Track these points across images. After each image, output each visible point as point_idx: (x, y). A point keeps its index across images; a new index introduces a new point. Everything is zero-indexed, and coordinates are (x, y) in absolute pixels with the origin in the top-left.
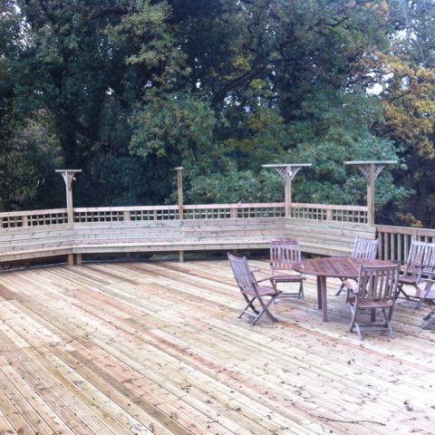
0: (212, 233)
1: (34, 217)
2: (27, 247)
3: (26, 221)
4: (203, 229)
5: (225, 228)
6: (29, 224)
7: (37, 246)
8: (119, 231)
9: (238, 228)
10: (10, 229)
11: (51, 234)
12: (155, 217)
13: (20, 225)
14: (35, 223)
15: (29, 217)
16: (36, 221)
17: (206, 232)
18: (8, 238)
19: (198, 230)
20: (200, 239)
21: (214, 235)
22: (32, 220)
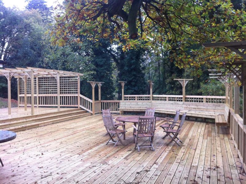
0: (194, 108)
1: (139, 97)
2: (135, 107)
3: (136, 98)
4: (191, 106)
5: (199, 107)
6: (137, 100)
7: (138, 107)
8: (163, 105)
9: (204, 107)
10: (131, 101)
11: (144, 104)
12: (176, 100)
13: (135, 99)
14: (139, 99)
15: (137, 97)
16: (140, 99)
17: (192, 108)
18: (130, 104)
19: (189, 107)
20: (189, 111)
21: (195, 110)
22: (138, 98)
